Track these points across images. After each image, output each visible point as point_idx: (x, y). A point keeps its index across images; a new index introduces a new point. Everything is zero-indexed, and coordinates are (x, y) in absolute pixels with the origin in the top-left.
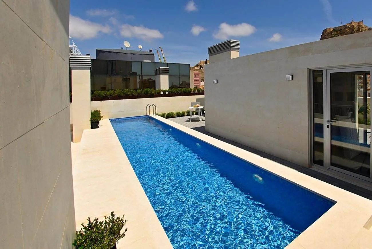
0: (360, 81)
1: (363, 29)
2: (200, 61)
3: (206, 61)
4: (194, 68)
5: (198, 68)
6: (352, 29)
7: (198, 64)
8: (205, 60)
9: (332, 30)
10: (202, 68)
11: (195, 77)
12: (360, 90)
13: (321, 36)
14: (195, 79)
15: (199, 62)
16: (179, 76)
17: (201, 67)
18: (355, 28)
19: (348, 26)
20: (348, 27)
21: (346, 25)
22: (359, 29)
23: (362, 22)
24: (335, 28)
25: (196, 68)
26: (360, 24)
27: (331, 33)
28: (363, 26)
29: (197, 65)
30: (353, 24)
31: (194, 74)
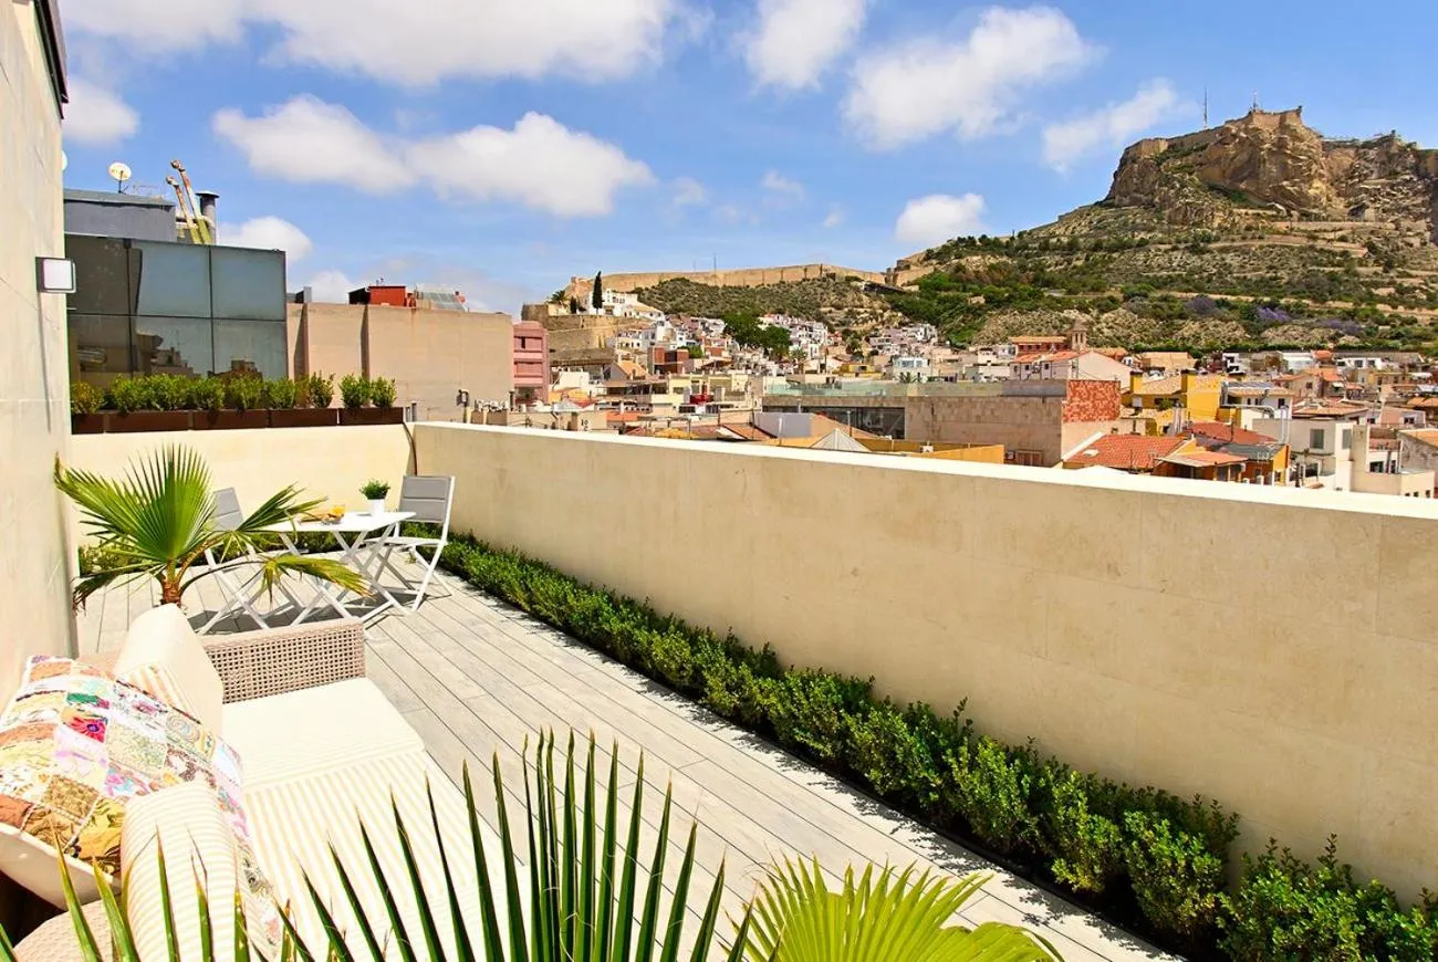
0: (1275, 377)
1: (1303, 146)
2: (573, 280)
3: (598, 279)
4: (544, 308)
5: (564, 311)
6: (1251, 144)
7: (563, 293)
8: (594, 277)
9: (1163, 146)
10: (578, 312)
11: (523, 346)
12: (1272, 416)
13: (1116, 175)
14: (522, 356)
15: (569, 283)
16: (212, 318)
17: (574, 306)
18: (1263, 142)
19: (1234, 131)
20: (1235, 136)
21: (1227, 126)
22: (1281, 144)
23: (1298, 112)
24: (1179, 138)
25: (553, 310)
26: (1288, 122)
27: (1159, 164)
28: (1301, 131)
29: (558, 298)
30: (1257, 122)
31: (512, 334)
